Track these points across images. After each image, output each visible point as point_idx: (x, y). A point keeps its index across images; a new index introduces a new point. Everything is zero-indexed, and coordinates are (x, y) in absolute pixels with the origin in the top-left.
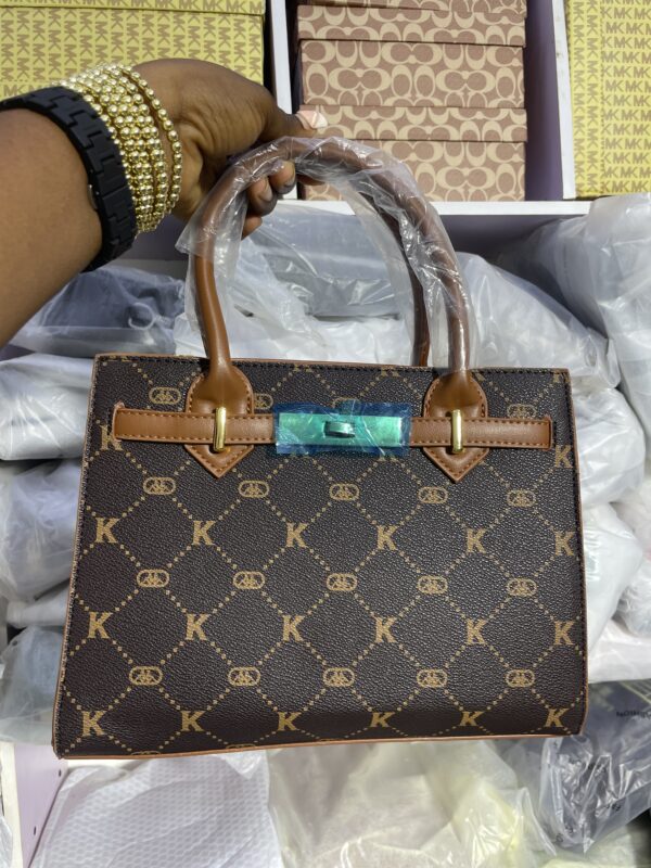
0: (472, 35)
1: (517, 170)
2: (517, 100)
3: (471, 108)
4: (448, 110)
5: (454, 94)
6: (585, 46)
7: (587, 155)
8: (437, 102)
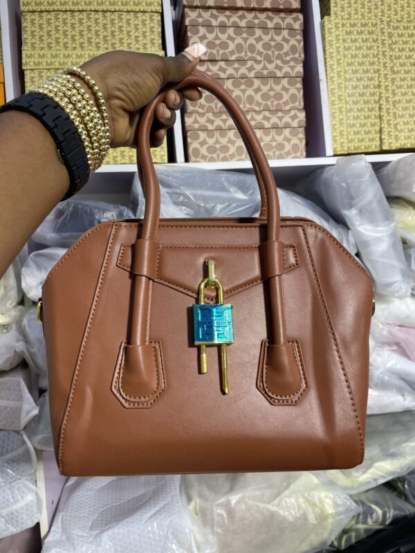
0: (275, 73)
1: (301, 142)
2: (300, 105)
3: (275, 111)
4: (263, 112)
5: (266, 104)
6: (335, 75)
7: (339, 132)
8: (257, 108)
